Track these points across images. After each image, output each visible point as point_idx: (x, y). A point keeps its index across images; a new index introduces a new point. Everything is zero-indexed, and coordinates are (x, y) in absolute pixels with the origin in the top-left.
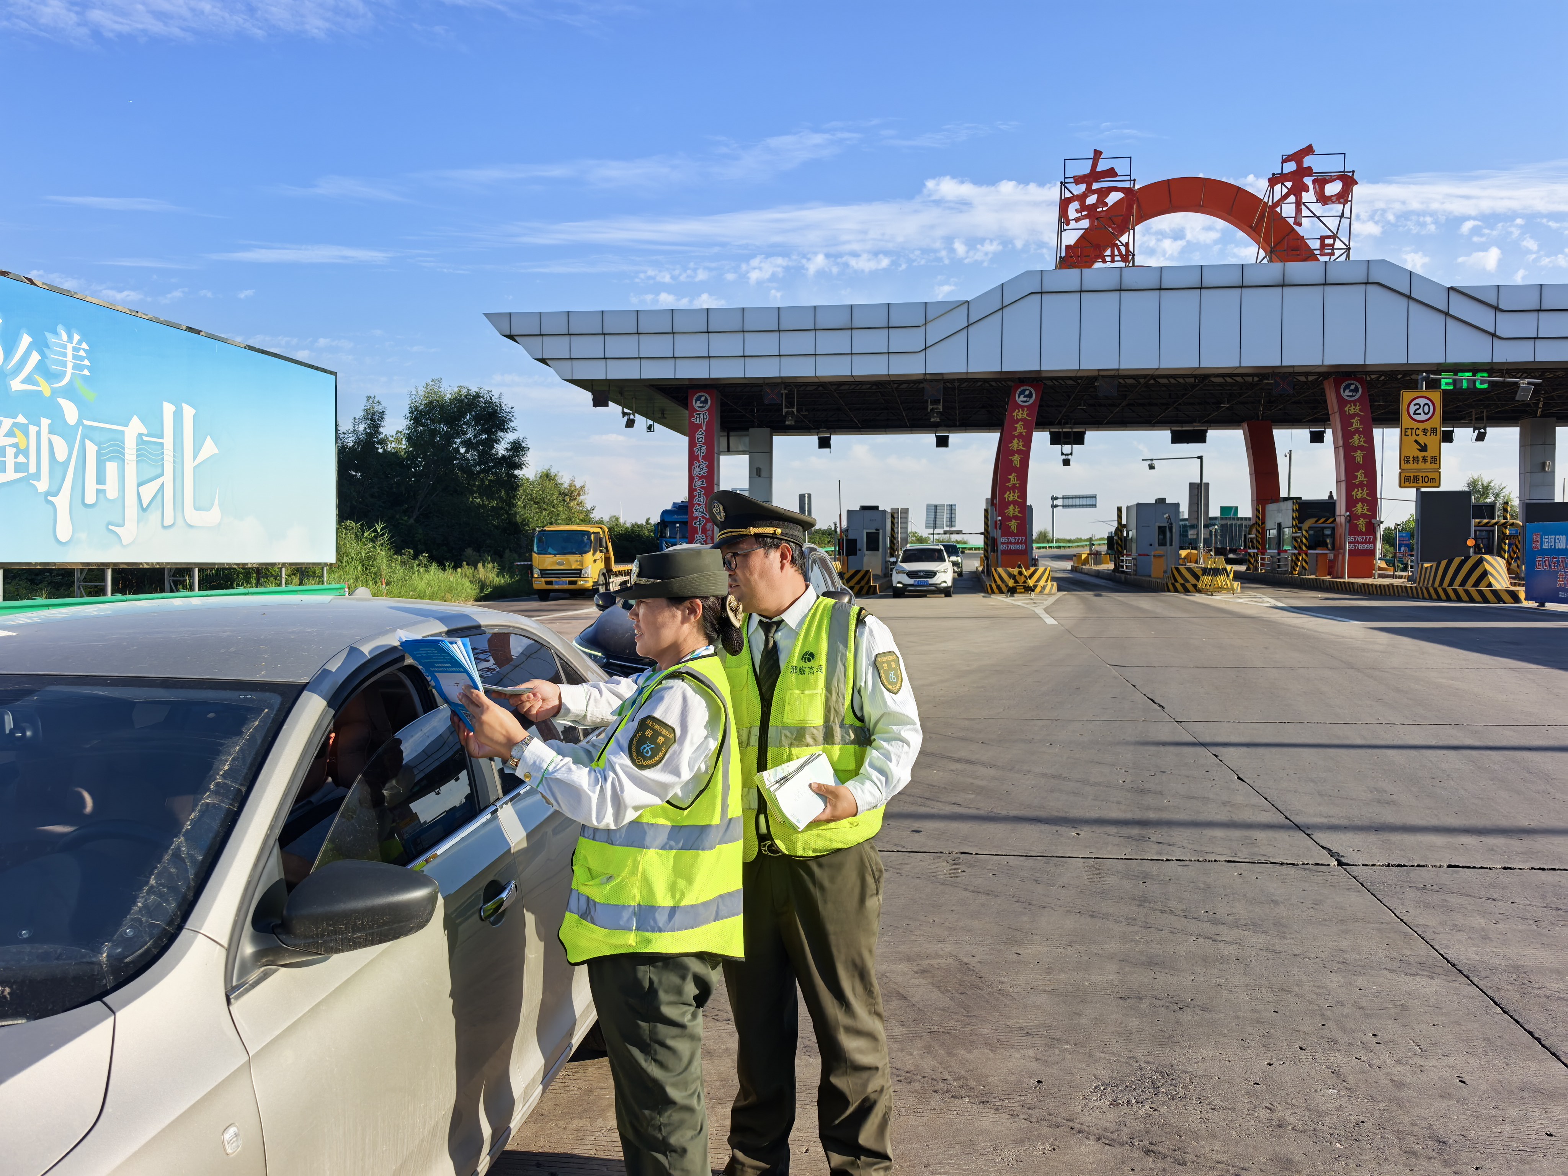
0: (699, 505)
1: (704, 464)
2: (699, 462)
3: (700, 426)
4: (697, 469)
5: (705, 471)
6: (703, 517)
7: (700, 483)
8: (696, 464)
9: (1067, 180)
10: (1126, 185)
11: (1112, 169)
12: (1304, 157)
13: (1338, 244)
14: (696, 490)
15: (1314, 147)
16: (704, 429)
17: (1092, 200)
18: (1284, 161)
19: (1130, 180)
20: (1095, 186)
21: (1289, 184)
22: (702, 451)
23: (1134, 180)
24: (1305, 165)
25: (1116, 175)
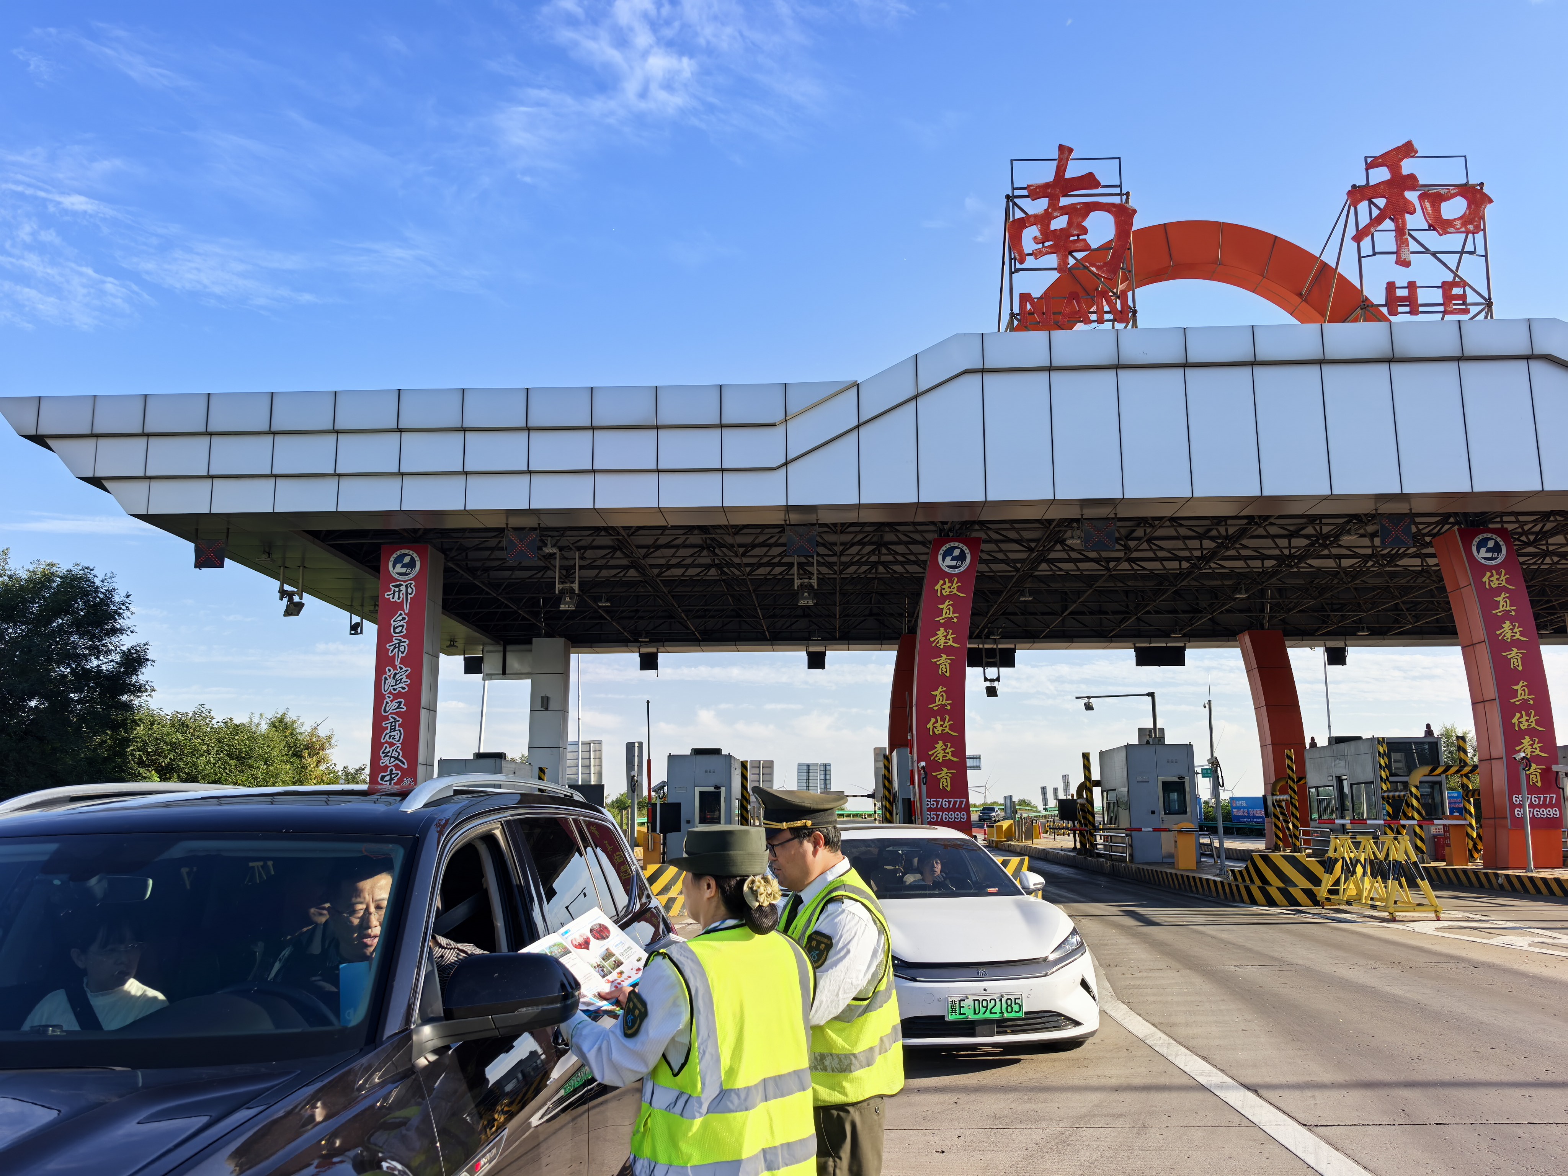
0: (391, 745)
1: (404, 673)
2: (395, 668)
3: (400, 606)
4: (391, 681)
5: (404, 685)
6: (397, 767)
7: (395, 704)
8: (389, 672)
9: (1017, 193)
10: (1116, 200)
11: (1091, 175)
12: (1402, 159)
13: (1471, 297)
14: (386, 718)
15: (1416, 145)
16: (407, 611)
17: (1059, 223)
18: (1369, 167)
19: (1121, 194)
20: (1064, 201)
21: (1381, 202)
22: (402, 649)
23: (1128, 194)
24: (1405, 171)
25: (1096, 184)
